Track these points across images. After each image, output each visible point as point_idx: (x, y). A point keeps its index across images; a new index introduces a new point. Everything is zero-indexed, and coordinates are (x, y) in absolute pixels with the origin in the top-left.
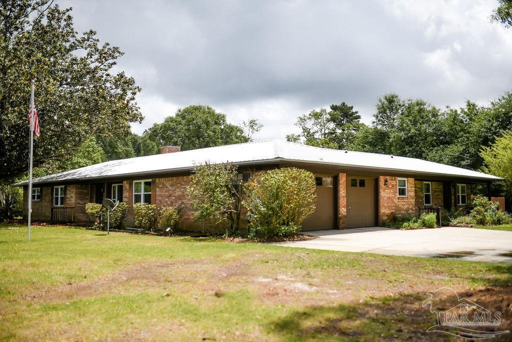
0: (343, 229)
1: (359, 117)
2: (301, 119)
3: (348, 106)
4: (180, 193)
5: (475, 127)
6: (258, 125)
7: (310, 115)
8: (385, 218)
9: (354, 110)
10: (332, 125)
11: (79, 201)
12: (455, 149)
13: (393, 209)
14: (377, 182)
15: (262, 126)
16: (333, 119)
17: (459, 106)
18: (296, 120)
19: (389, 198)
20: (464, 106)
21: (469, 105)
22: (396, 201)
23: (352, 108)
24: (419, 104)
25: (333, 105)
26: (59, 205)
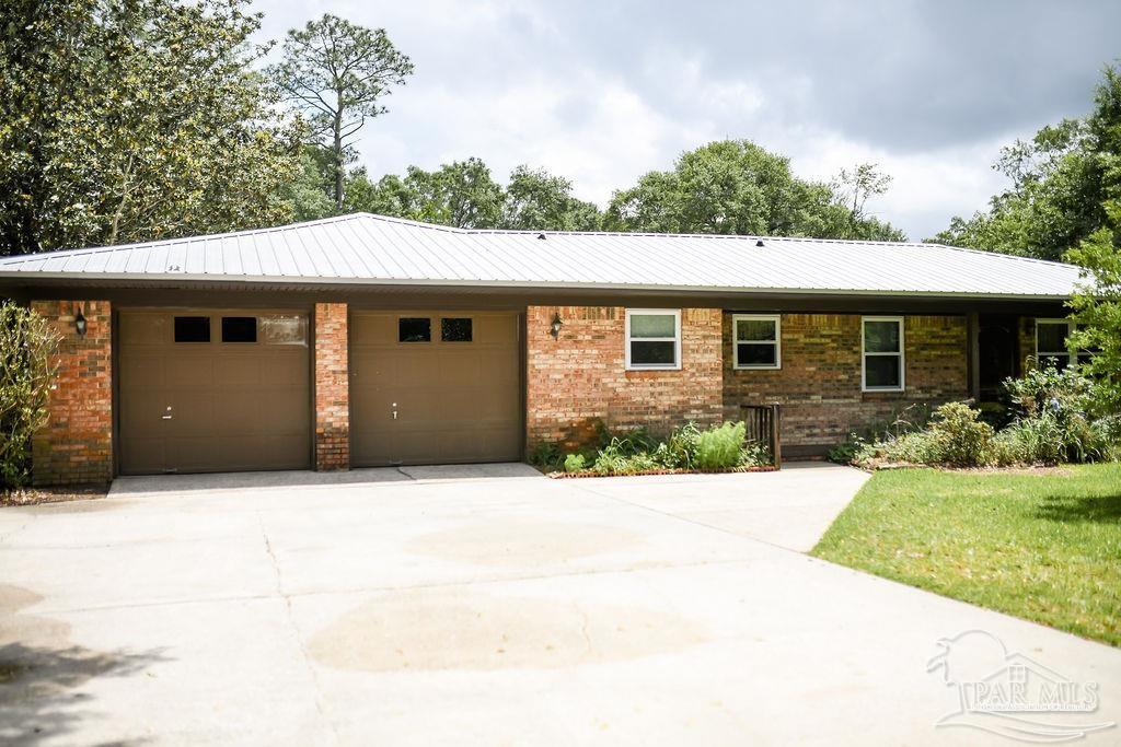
0: (331, 468)
13: (601, 410)
22: (615, 382)
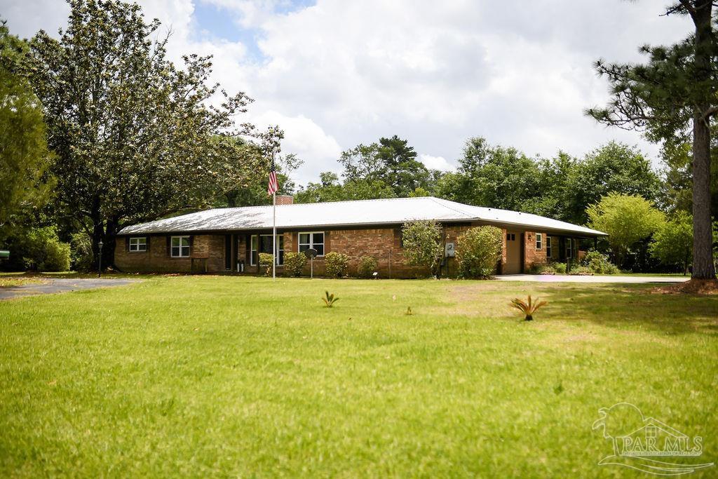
0: (504, 274)
1: (414, 154)
2: (344, 154)
3: (401, 139)
4: (361, 244)
5: (570, 179)
6: (298, 161)
7: (356, 149)
8: (528, 267)
9: (408, 146)
10: (381, 164)
11: (212, 252)
12: (548, 202)
13: (533, 260)
14: (523, 236)
15: (302, 162)
16: (384, 156)
17: (551, 156)
18: (339, 156)
19: (531, 250)
20: (557, 156)
21: (562, 156)
22: (535, 253)
23: (406, 142)
24: (511, 152)
25: (383, 139)
26: (180, 256)
